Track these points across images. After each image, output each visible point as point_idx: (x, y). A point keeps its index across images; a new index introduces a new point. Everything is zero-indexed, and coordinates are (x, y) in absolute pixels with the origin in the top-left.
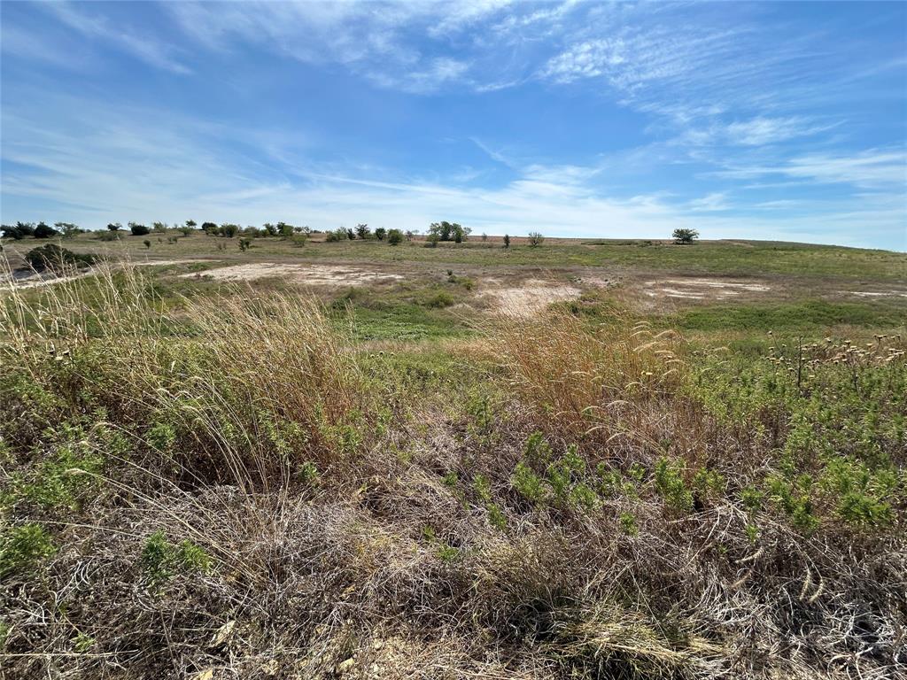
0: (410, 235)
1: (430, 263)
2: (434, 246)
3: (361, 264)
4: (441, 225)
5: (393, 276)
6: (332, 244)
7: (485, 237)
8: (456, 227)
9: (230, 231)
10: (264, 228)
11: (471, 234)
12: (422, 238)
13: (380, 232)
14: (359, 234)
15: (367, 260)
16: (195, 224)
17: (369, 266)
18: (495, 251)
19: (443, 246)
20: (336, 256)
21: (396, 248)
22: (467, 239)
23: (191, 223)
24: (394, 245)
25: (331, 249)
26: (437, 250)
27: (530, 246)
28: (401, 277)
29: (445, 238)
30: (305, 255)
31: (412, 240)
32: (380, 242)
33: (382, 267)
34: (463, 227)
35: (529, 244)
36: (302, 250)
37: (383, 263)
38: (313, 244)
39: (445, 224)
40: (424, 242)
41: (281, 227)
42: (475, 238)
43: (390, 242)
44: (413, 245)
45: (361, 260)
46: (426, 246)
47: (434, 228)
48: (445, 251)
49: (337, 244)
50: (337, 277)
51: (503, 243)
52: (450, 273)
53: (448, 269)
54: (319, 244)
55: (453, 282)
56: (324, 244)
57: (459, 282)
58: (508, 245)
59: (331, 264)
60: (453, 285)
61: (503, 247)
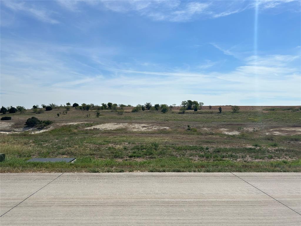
0: (171, 107)
1: (181, 122)
2: (183, 113)
3: (151, 123)
4: (187, 102)
5: (165, 127)
6: (135, 113)
7: (210, 107)
8: (195, 103)
9: (86, 108)
10: (102, 105)
11: (203, 105)
12: (178, 108)
13: (157, 106)
14: (147, 107)
15: (154, 121)
16: (70, 104)
17: (155, 124)
18: (213, 115)
19: (187, 113)
20: (139, 119)
21: (165, 114)
22: (201, 108)
23: (68, 104)
24: (165, 113)
25: (135, 115)
26: (185, 115)
27: (232, 112)
28: (168, 128)
29: (189, 108)
30: (125, 119)
31: (173, 110)
32: (157, 112)
33: (160, 124)
34: (199, 103)
35: (232, 111)
36: (123, 116)
37: (160, 122)
38: (127, 113)
39: (190, 101)
40: (179, 111)
41: (110, 104)
42: (206, 107)
43: (162, 111)
44: (173, 113)
45: (151, 121)
46: (180, 113)
47: (184, 103)
48: (190, 115)
49: (138, 113)
50: (144, 128)
51: (218, 111)
52: (189, 126)
53: (189, 124)
54: (129, 113)
55: (189, 130)
56: (132, 113)
57: (192, 130)
58: (221, 112)
59: (140, 123)
60: (189, 131)
61: (218, 113)
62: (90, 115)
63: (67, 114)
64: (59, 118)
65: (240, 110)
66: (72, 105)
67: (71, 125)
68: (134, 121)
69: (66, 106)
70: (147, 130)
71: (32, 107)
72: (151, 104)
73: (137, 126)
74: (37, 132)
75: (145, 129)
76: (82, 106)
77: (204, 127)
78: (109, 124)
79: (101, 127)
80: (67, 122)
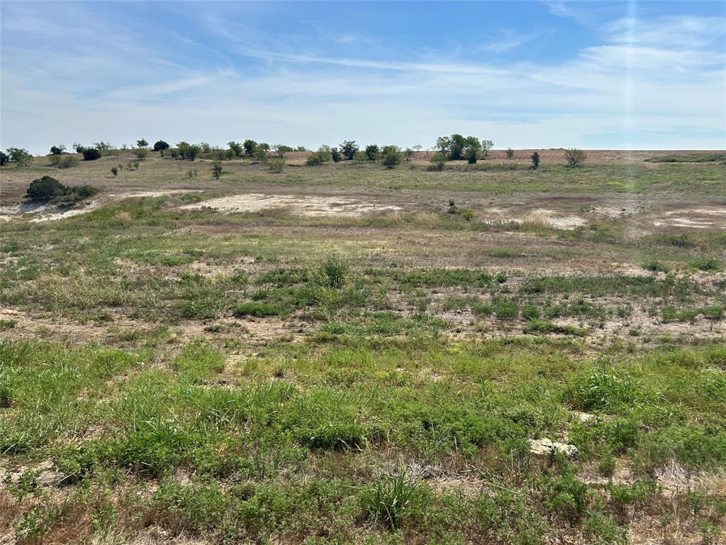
0: (409, 153)
1: (432, 192)
2: (440, 168)
3: (355, 194)
4: (451, 139)
5: (390, 207)
6: (314, 168)
7: (510, 153)
8: (472, 142)
9: (188, 153)
10: (228, 148)
11: (493, 148)
12: (426, 155)
13: (372, 150)
14: (345, 153)
15: (361, 190)
16: (146, 144)
17: (365, 197)
18: (516, 173)
19: (451, 168)
20: (324, 184)
21: (392, 173)
22: (486, 155)
23: (142, 143)
24: (391, 168)
25: (314, 174)
26: (444, 174)
27: (567, 166)
28: (399, 208)
29: (456, 156)
30: (288, 183)
31: (414, 162)
32: (373, 165)
33: (379, 198)
34: (480, 141)
35: (566, 162)
36: (282, 177)
37: (378, 193)
38: (293, 169)
39: (457, 138)
40: (428, 163)
41: (249, 145)
42: (497, 154)
43: (385, 164)
44: (413, 168)
45: (354, 190)
46: (430, 169)
47: (442, 143)
48: (456, 174)
49: (321, 168)
50: (336, 209)
51: (530, 163)
52: (452, 204)
53: (452, 198)
54: (300, 169)
55: (453, 212)
56: (305, 169)
57: (460, 213)
58: (537, 165)
59: (324, 195)
60: (453, 216)
61: (530, 168)
62: (195, 171)
63: (139, 168)
64: (117, 179)
65: (586, 162)
66: (151, 146)
67: (146, 200)
68: (309, 189)
69: (138, 147)
70: (343, 214)
71: (49, 152)
72: (355, 144)
73: (315, 201)
74: (56, 217)
75: (339, 212)
76: (177, 147)
77: (491, 205)
78: (245, 196)
79: (223, 204)
80: (134, 191)
